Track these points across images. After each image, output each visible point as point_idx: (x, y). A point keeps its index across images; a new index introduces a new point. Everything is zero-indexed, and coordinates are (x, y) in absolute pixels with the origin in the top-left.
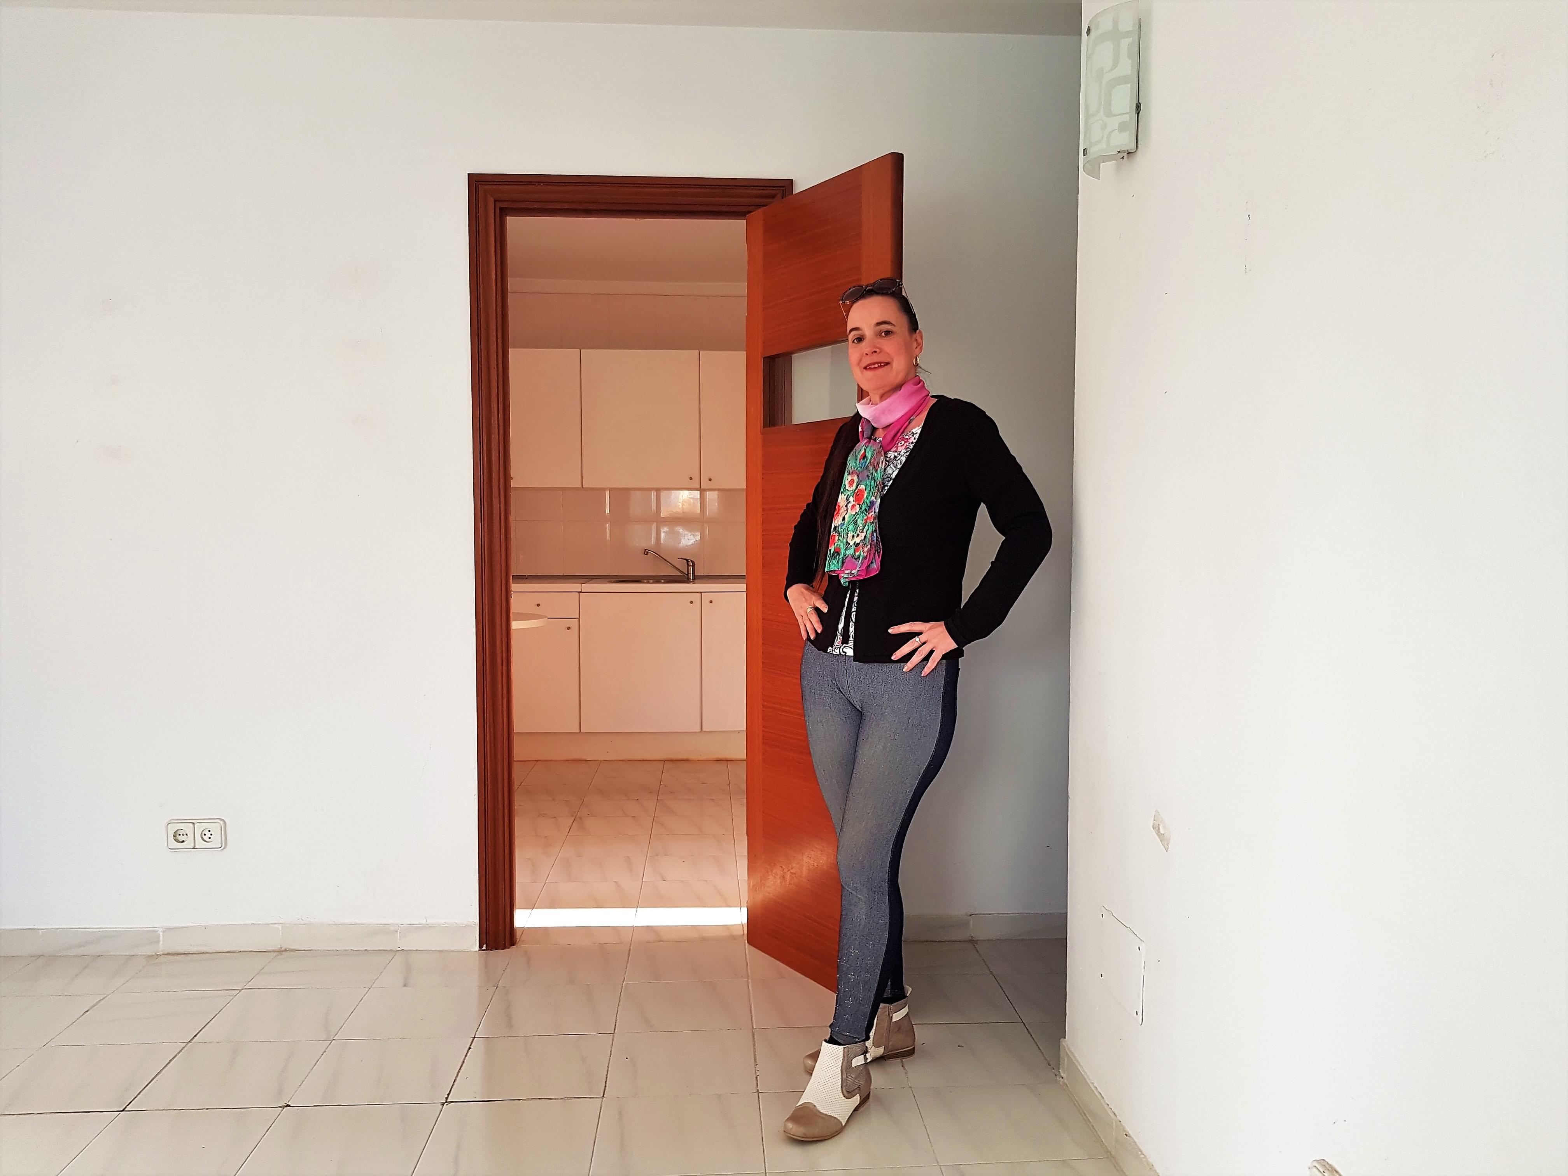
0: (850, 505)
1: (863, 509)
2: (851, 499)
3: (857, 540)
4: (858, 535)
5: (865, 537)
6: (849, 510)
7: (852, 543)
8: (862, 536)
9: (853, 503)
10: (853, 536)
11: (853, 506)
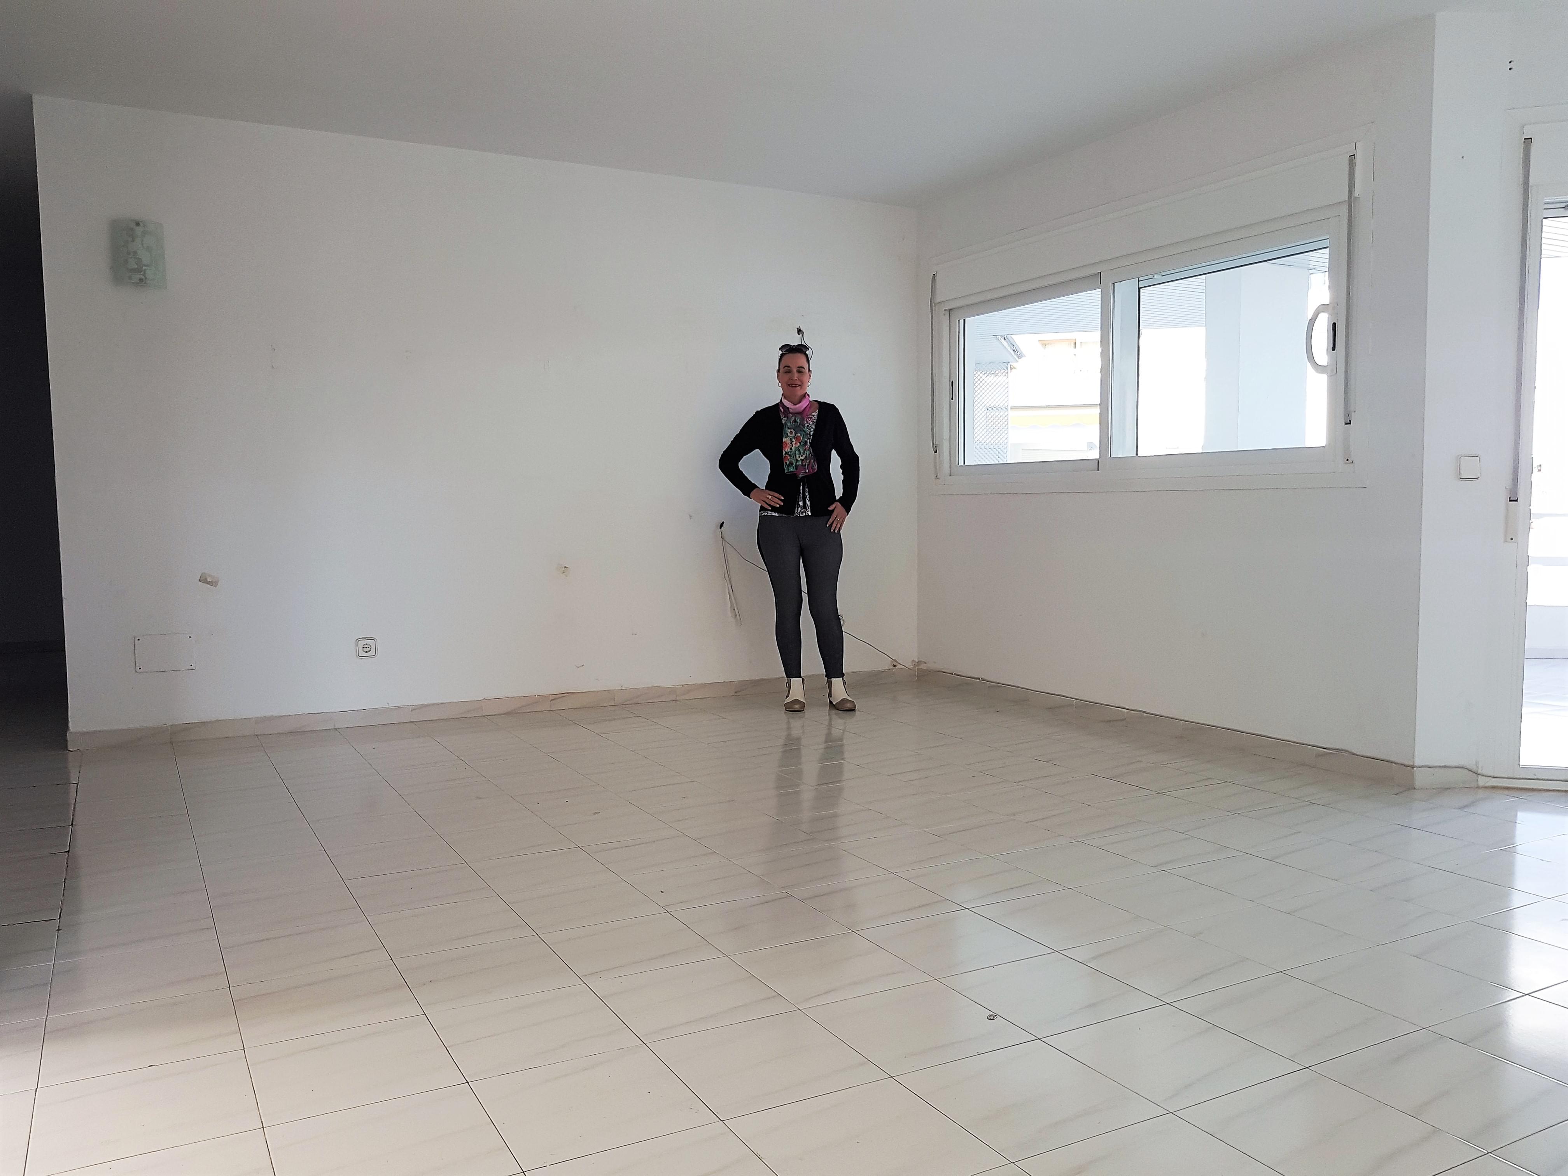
0: (793, 443)
1: (802, 444)
2: (793, 440)
3: (803, 458)
4: (802, 456)
5: (806, 456)
6: (794, 445)
7: (799, 459)
8: (804, 456)
9: (795, 442)
10: (799, 457)
11: (796, 443)
